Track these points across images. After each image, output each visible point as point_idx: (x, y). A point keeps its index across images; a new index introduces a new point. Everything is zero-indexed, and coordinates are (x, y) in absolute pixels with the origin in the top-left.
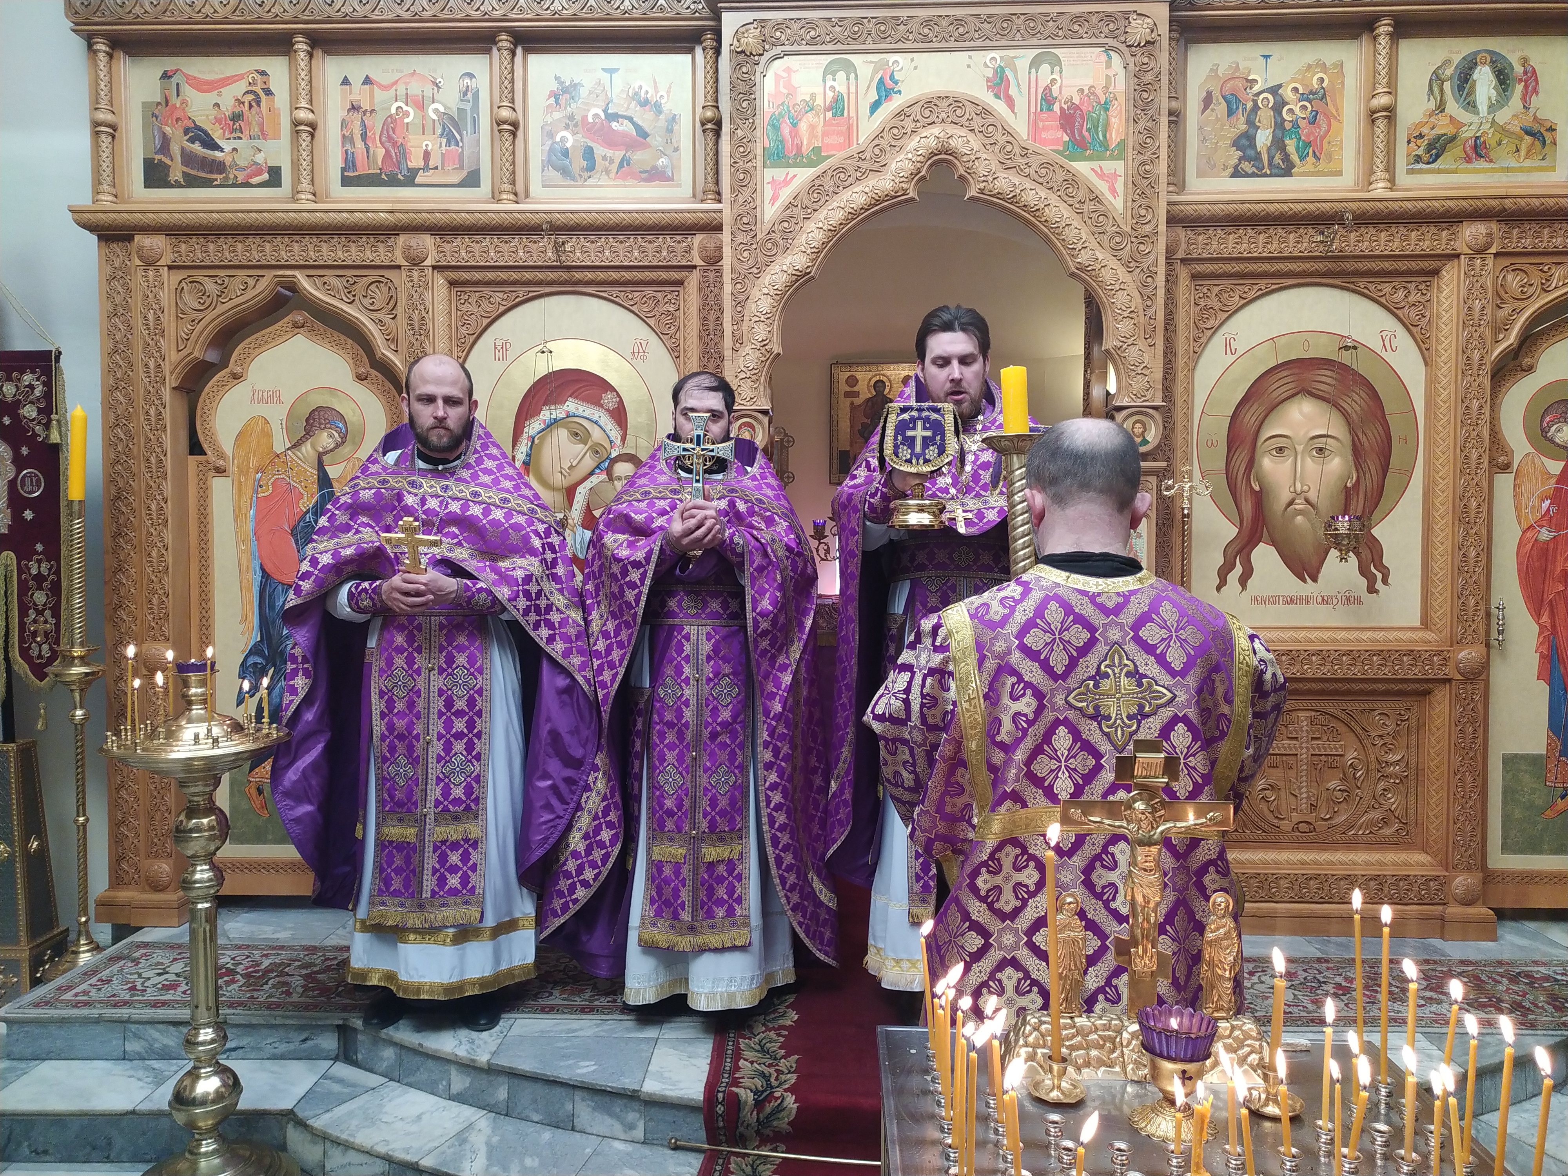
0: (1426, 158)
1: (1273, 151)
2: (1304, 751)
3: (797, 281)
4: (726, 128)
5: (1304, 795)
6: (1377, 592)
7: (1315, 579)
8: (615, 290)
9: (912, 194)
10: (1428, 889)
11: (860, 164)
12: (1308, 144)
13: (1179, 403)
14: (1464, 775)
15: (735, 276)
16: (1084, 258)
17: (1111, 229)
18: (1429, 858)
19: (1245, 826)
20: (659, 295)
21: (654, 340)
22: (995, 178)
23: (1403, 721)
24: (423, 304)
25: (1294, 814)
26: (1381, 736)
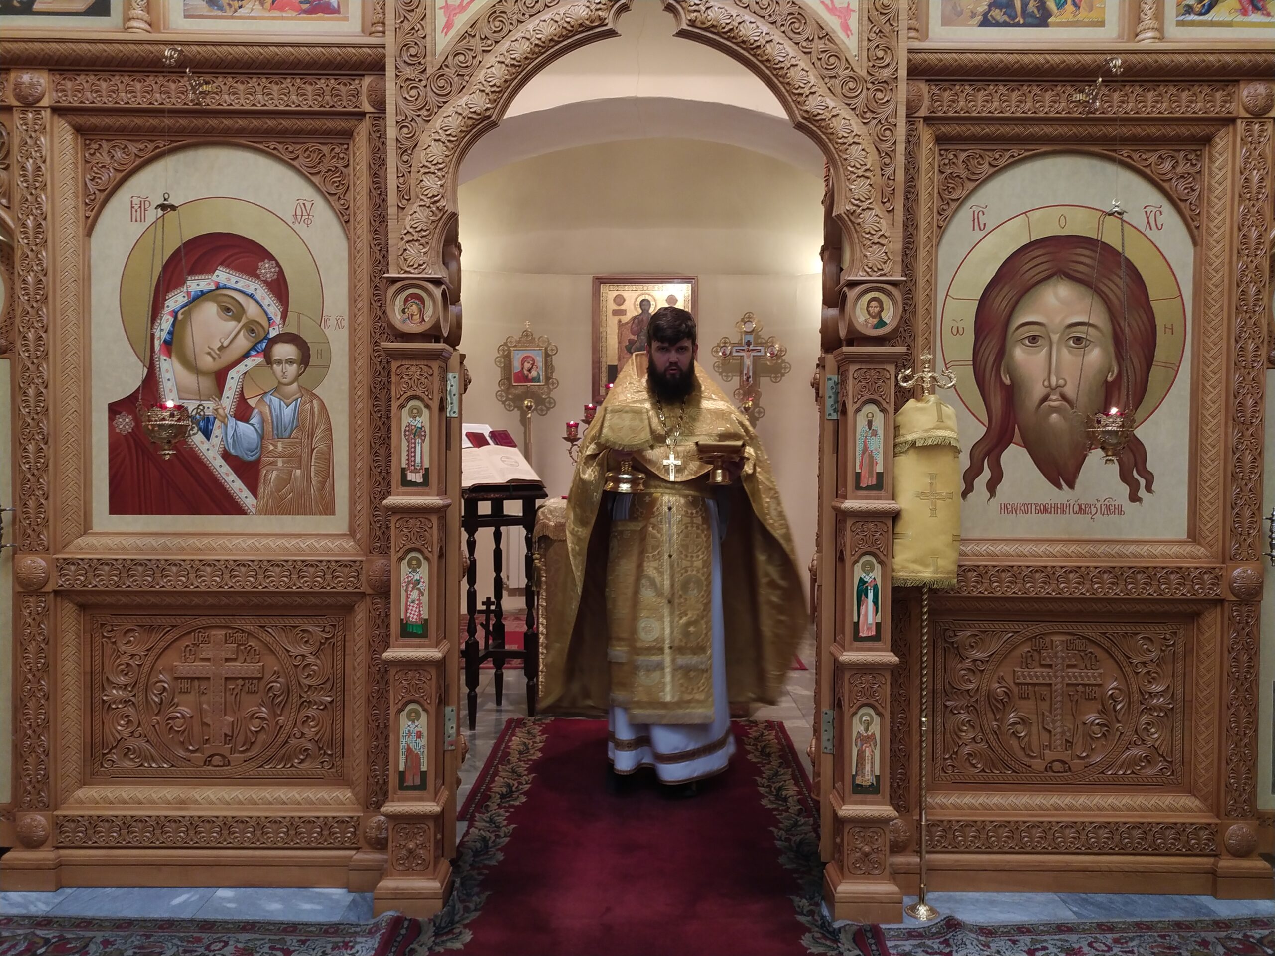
0: (1198, 7)
2: (1059, 679)
3: (474, 126)
5: (1059, 730)
6: (1139, 500)
7: (1071, 486)
8: (273, 143)
9: (611, 24)
10: (1198, 839)
13: (921, 283)
14: (1237, 709)
15: (401, 118)
16: (811, 105)
17: (844, 73)
18: (1197, 802)
19: (993, 763)
20: (325, 149)
21: (320, 202)
22: (708, 9)
23: (1168, 646)
24: (39, 151)
25: (1047, 752)
26: (1144, 664)
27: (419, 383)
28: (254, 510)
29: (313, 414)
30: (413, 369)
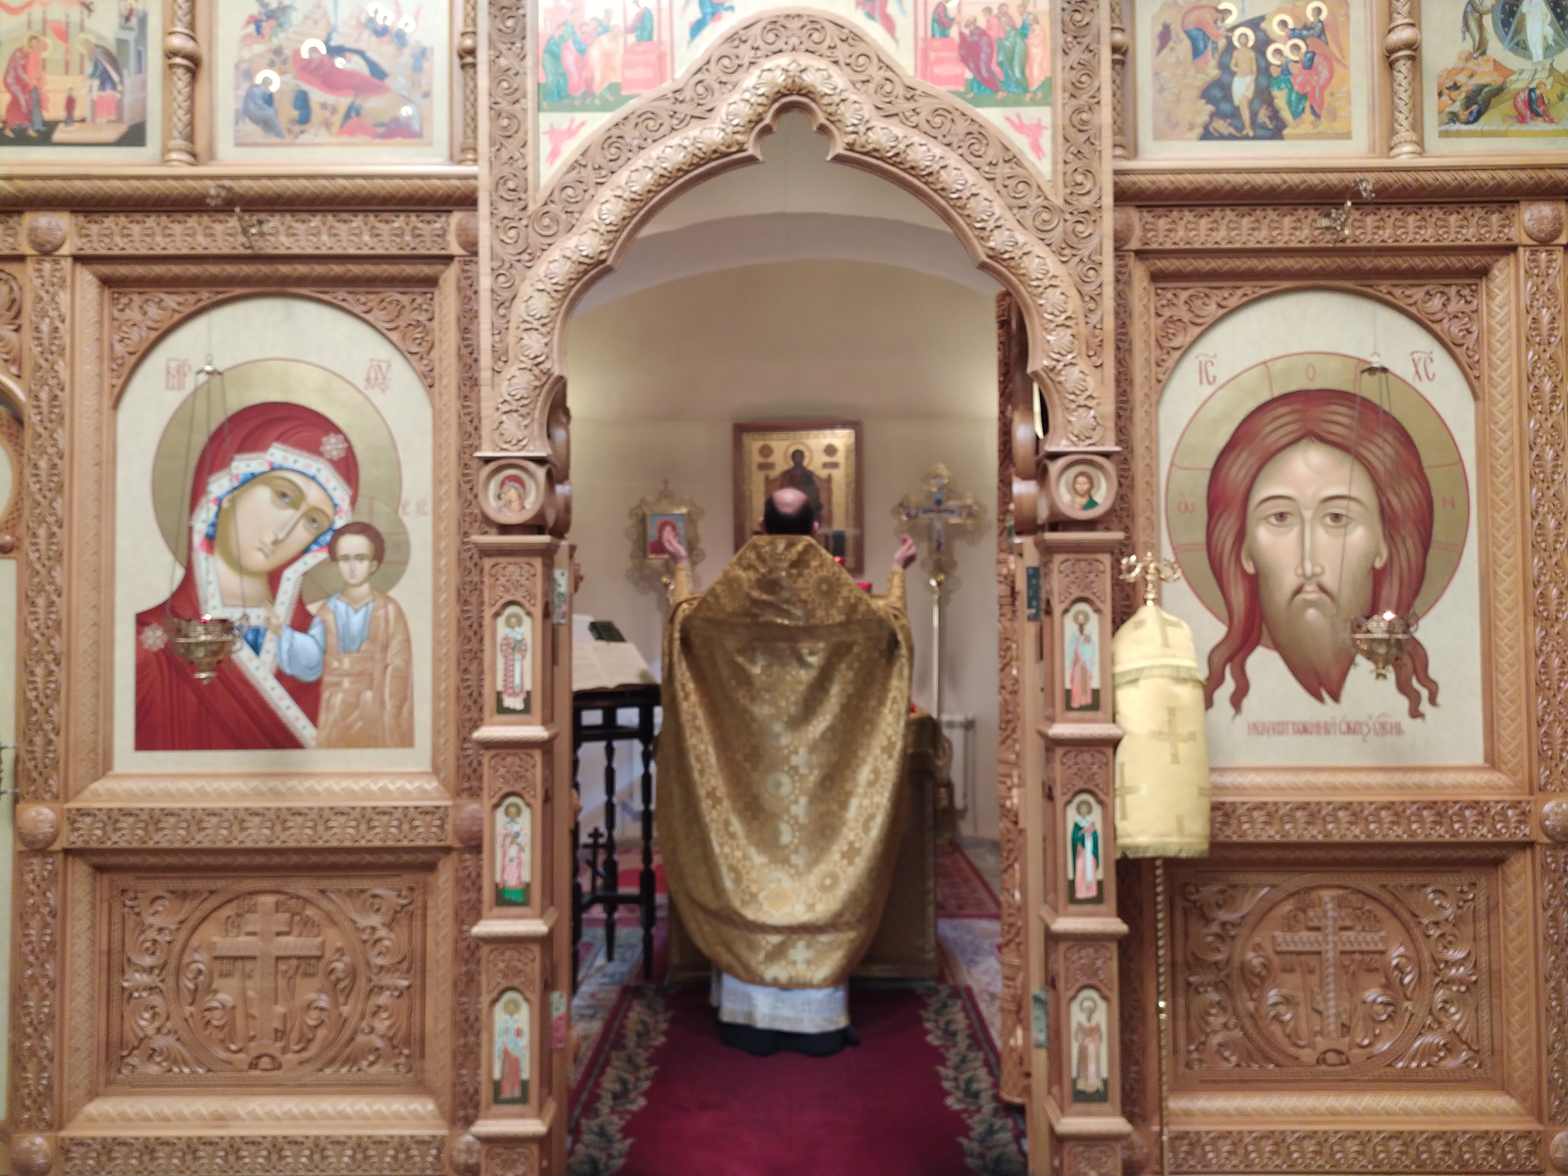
0: (1464, 116)
1: (1256, 105)
2: (1331, 946)
3: (586, 272)
4: (483, 56)
5: (1332, 1011)
6: (1422, 715)
7: (1336, 697)
8: (342, 293)
9: (751, 150)
10: (1516, 1151)
11: (678, 107)
12: (1303, 97)
13: (1139, 449)
15: (497, 264)
16: (997, 241)
17: (1036, 202)
18: (1513, 1103)
19: (1250, 1055)
20: (405, 299)
21: (399, 363)
22: (869, 129)
23: (1465, 901)
24: (57, 309)
25: (1319, 1039)
26: (1436, 924)
27: (518, 586)
28: (313, 743)
29: (387, 621)
30: (511, 568)
